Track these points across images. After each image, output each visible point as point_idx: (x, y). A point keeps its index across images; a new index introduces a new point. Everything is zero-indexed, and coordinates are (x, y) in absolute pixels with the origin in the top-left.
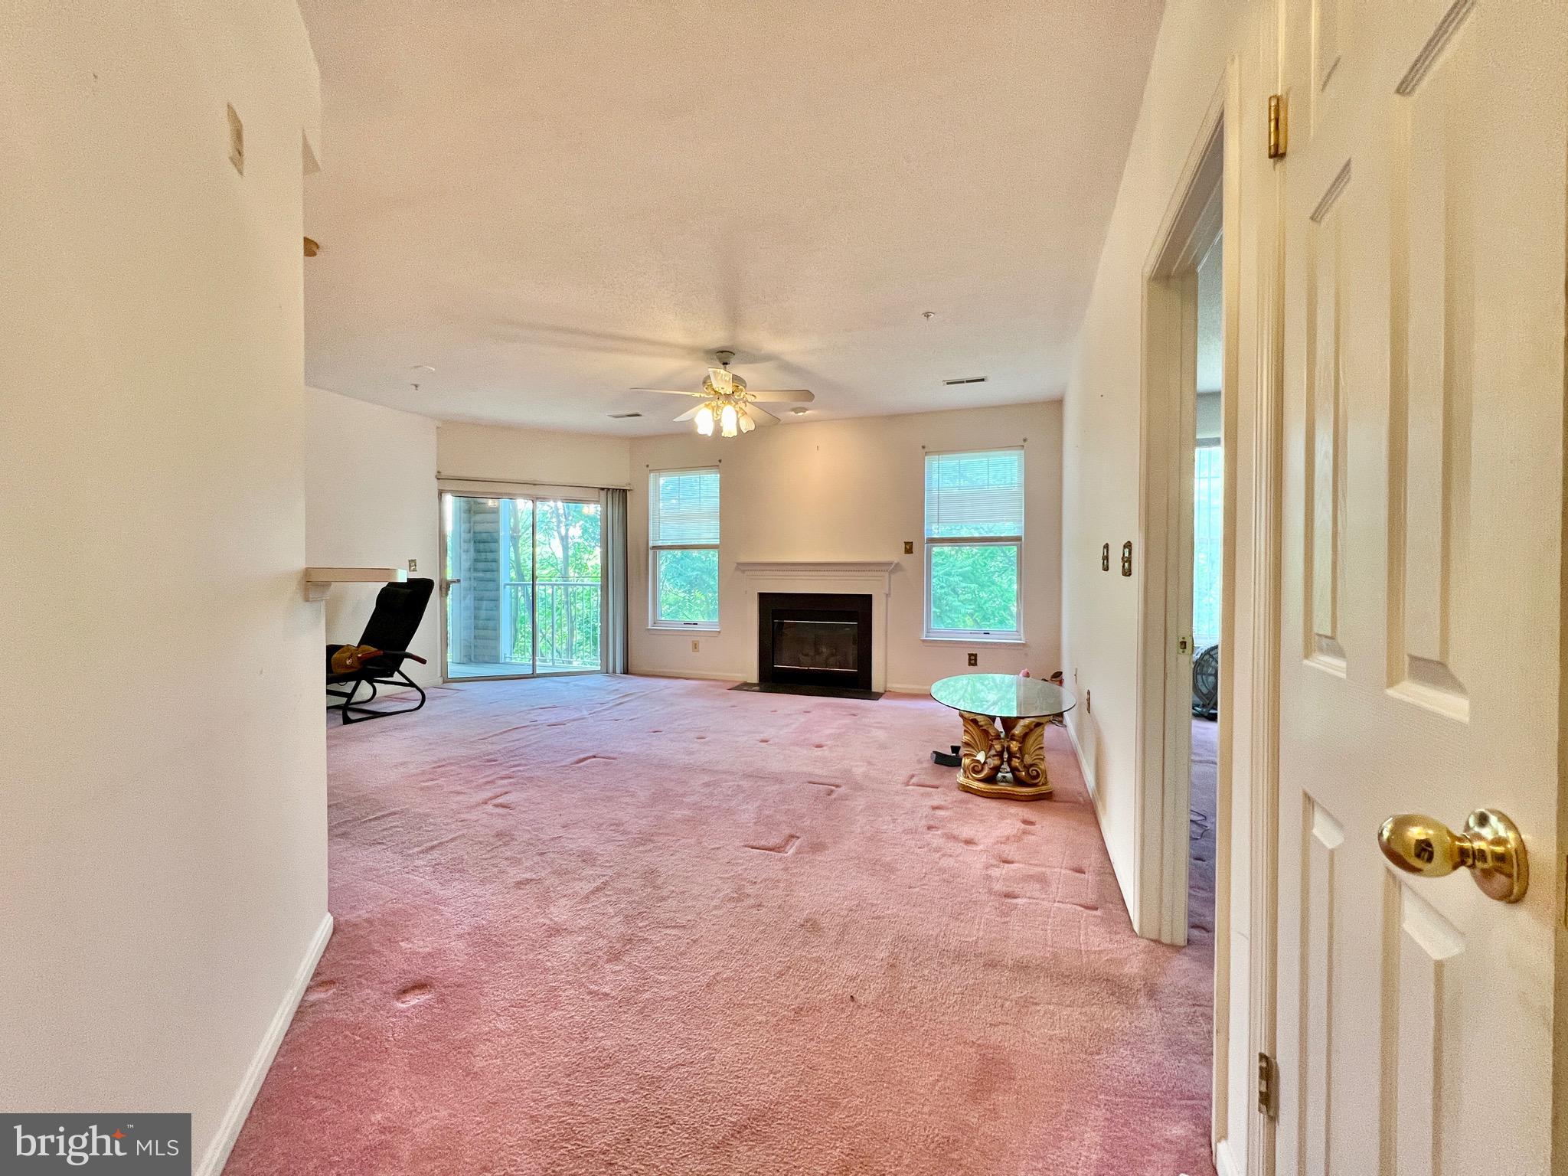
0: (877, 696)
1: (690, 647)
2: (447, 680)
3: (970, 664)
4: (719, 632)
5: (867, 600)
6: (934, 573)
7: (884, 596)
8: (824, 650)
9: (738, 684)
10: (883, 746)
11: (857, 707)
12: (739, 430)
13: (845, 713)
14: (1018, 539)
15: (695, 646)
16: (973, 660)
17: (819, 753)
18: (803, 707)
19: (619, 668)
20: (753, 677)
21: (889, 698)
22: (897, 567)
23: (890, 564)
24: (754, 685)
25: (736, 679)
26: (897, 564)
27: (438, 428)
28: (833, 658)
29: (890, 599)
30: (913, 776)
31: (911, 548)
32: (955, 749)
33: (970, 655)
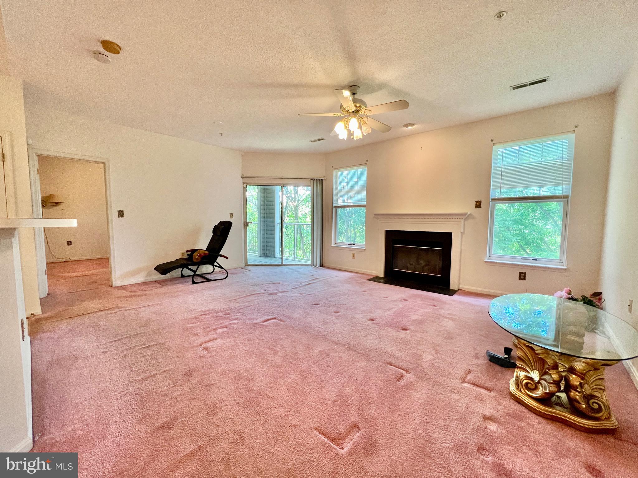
0: (451, 293)
1: (351, 256)
2: (247, 265)
3: (520, 279)
4: (365, 250)
5: (449, 236)
6: (495, 220)
7: (460, 235)
8: (422, 262)
9: (372, 277)
10: (449, 337)
11: (438, 300)
12: (363, 134)
13: (429, 303)
14: (566, 197)
15: (353, 256)
16: (522, 276)
17: (403, 336)
18: (402, 296)
19: (319, 264)
20: (382, 274)
21: (460, 295)
22: (470, 216)
23: (465, 214)
24: (381, 278)
25: (373, 274)
26: (470, 214)
27: (242, 155)
28: (427, 267)
29: (463, 235)
30: (470, 372)
31: (480, 204)
32: (508, 351)
33: (520, 273)
